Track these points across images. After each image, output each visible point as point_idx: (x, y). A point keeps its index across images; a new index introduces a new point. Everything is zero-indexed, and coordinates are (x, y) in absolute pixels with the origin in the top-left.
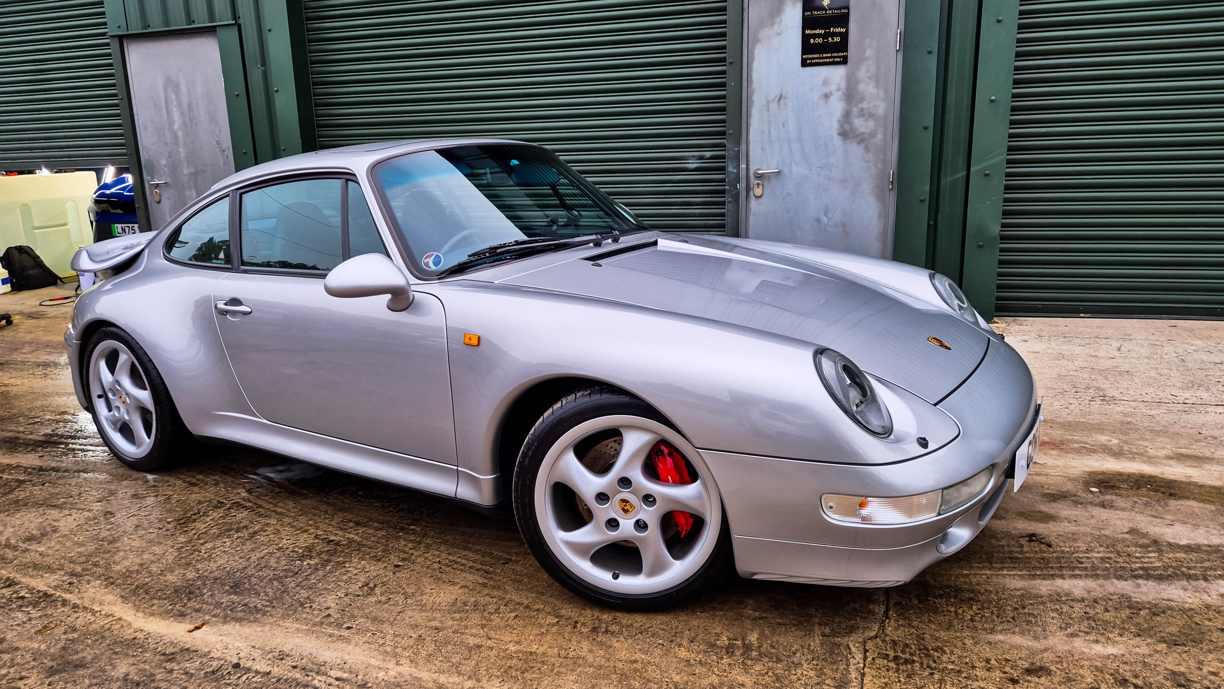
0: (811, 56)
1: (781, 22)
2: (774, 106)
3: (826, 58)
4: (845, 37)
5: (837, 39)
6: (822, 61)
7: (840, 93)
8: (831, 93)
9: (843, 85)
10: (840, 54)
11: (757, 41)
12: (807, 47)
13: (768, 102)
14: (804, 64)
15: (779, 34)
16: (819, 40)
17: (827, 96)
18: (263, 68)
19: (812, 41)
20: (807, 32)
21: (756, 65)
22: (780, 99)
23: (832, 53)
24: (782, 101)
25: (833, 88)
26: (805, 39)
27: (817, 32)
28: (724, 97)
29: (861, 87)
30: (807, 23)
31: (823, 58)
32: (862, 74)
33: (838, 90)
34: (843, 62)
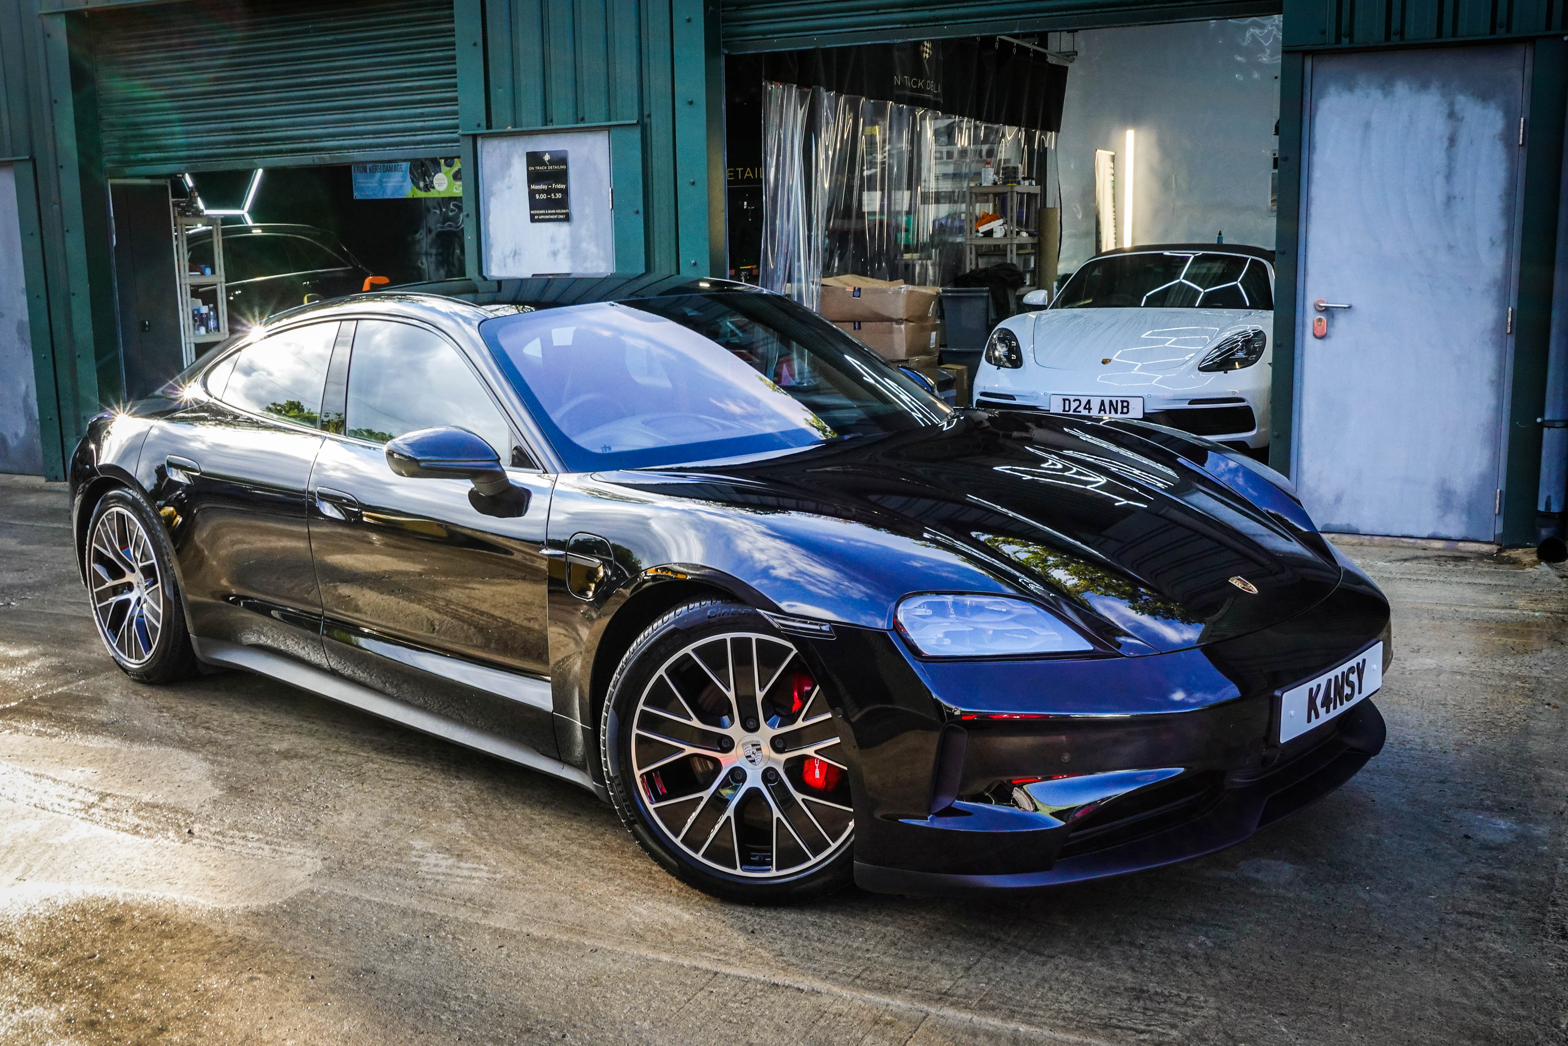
0: (538, 212)
1: (510, 176)
2: (510, 261)
3: (551, 214)
4: (565, 192)
5: (559, 196)
6: (547, 217)
7: (566, 250)
8: (558, 251)
9: (568, 243)
10: (563, 211)
11: (492, 194)
12: (534, 204)
13: (505, 258)
14: (533, 219)
15: (510, 188)
16: (544, 196)
17: (555, 254)
19: (537, 196)
20: (533, 187)
21: (491, 219)
22: (515, 254)
23: (555, 209)
24: (516, 257)
25: (559, 245)
26: (532, 194)
27: (541, 187)
29: (584, 245)
30: (533, 178)
31: (548, 214)
32: (583, 232)
33: (564, 248)
34: (567, 218)
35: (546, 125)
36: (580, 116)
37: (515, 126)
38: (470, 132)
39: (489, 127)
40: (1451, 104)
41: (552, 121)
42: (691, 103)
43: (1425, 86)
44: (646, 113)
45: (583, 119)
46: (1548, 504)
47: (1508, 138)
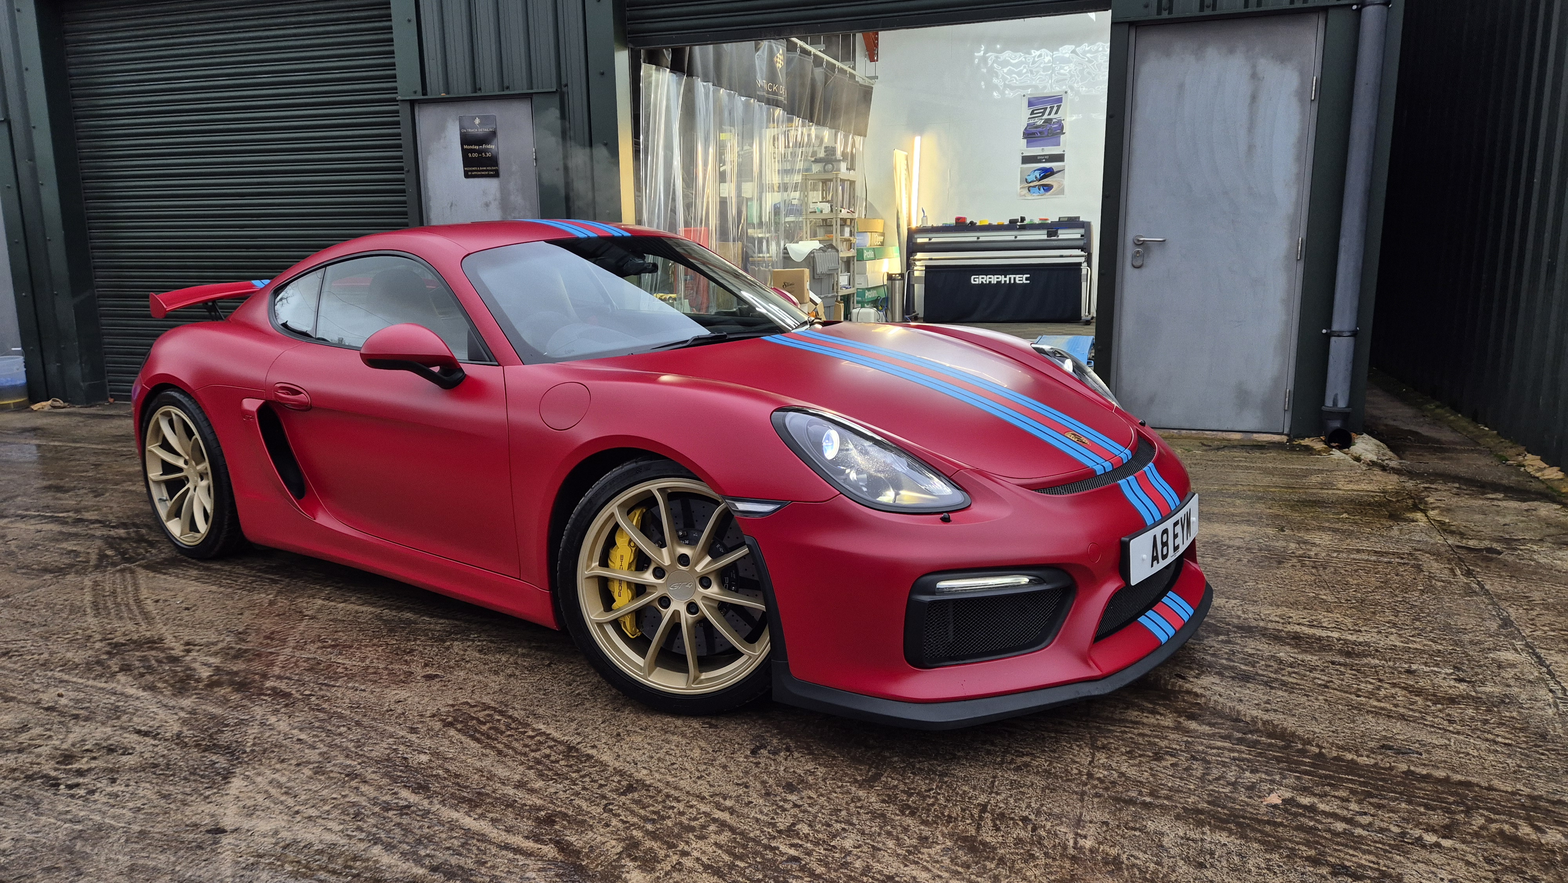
0: (471, 169)
1: (445, 137)
2: (447, 212)
3: (482, 171)
4: (495, 153)
5: (489, 155)
6: (479, 173)
7: (497, 203)
8: (490, 202)
9: (498, 195)
10: (493, 168)
11: (429, 153)
12: (467, 161)
13: (443, 208)
14: (467, 175)
15: (445, 148)
16: (475, 155)
17: (487, 205)
18: (30, 163)
19: (470, 155)
20: (465, 147)
21: (430, 174)
22: (451, 207)
23: (487, 166)
24: (452, 210)
25: (490, 197)
26: (465, 153)
27: (473, 147)
28: (404, 202)
29: (512, 198)
30: (465, 139)
31: (480, 171)
32: (512, 186)
33: (495, 200)
34: (496, 175)
35: (476, 92)
36: (506, 84)
37: (448, 93)
38: (408, 98)
39: (424, 93)
40: (1254, 67)
41: (480, 89)
42: (603, 74)
43: (1231, 51)
44: (564, 82)
45: (508, 88)
46: (1335, 403)
47: (1301, 94)
